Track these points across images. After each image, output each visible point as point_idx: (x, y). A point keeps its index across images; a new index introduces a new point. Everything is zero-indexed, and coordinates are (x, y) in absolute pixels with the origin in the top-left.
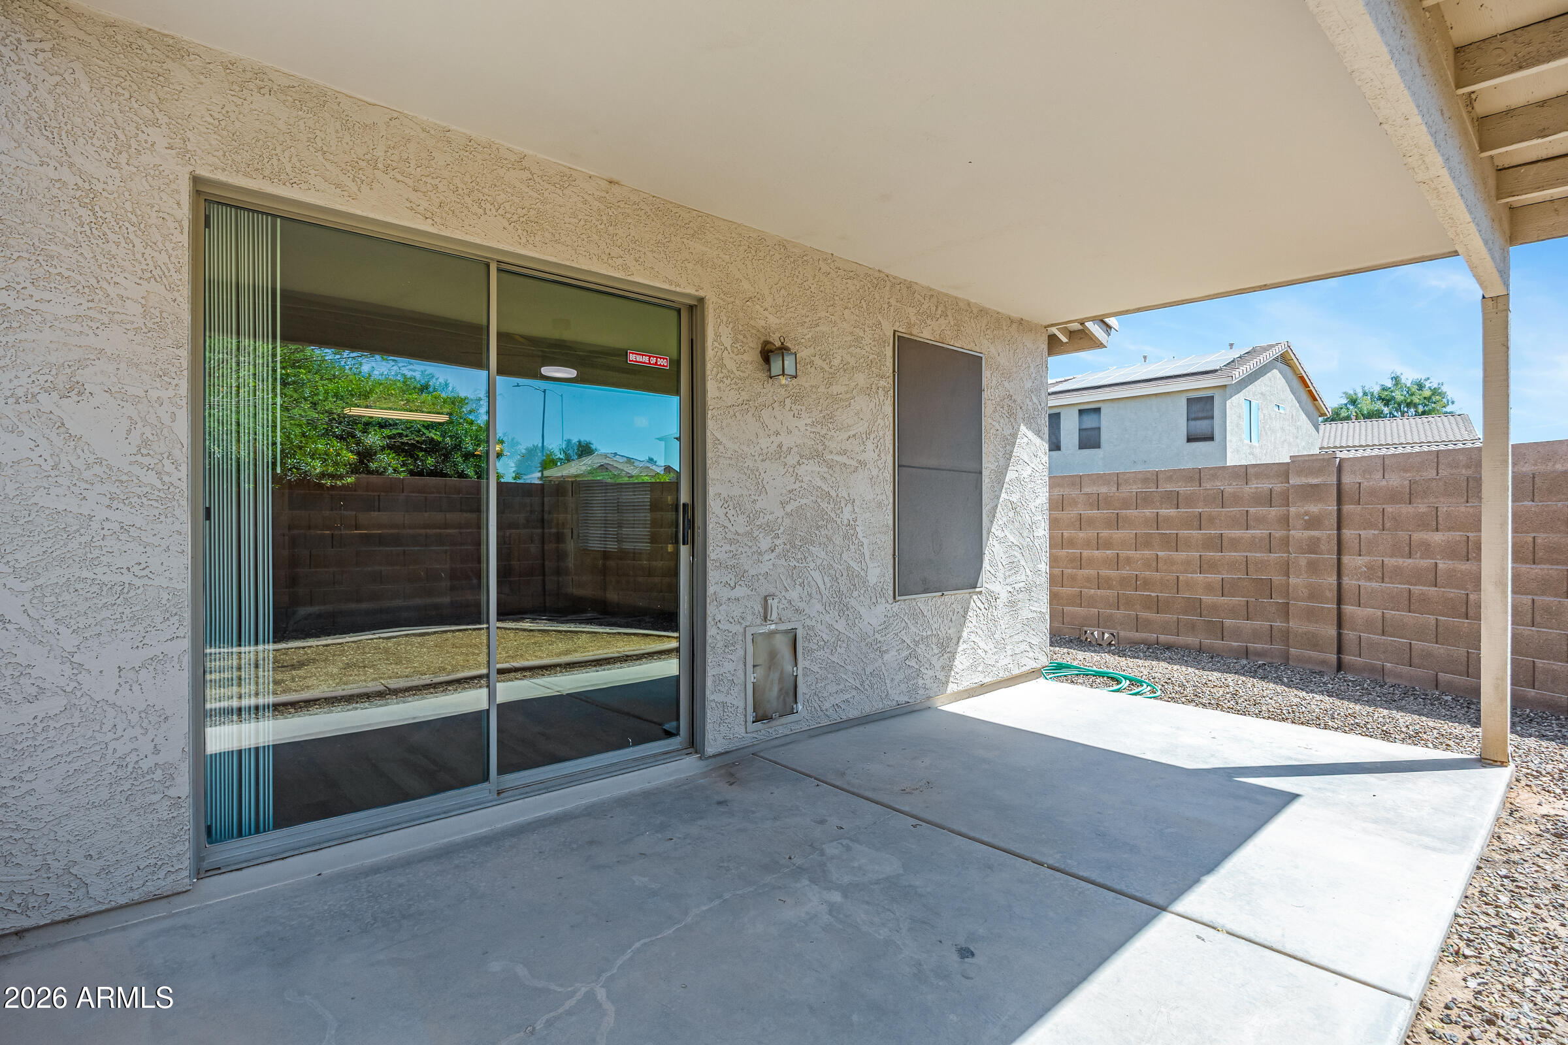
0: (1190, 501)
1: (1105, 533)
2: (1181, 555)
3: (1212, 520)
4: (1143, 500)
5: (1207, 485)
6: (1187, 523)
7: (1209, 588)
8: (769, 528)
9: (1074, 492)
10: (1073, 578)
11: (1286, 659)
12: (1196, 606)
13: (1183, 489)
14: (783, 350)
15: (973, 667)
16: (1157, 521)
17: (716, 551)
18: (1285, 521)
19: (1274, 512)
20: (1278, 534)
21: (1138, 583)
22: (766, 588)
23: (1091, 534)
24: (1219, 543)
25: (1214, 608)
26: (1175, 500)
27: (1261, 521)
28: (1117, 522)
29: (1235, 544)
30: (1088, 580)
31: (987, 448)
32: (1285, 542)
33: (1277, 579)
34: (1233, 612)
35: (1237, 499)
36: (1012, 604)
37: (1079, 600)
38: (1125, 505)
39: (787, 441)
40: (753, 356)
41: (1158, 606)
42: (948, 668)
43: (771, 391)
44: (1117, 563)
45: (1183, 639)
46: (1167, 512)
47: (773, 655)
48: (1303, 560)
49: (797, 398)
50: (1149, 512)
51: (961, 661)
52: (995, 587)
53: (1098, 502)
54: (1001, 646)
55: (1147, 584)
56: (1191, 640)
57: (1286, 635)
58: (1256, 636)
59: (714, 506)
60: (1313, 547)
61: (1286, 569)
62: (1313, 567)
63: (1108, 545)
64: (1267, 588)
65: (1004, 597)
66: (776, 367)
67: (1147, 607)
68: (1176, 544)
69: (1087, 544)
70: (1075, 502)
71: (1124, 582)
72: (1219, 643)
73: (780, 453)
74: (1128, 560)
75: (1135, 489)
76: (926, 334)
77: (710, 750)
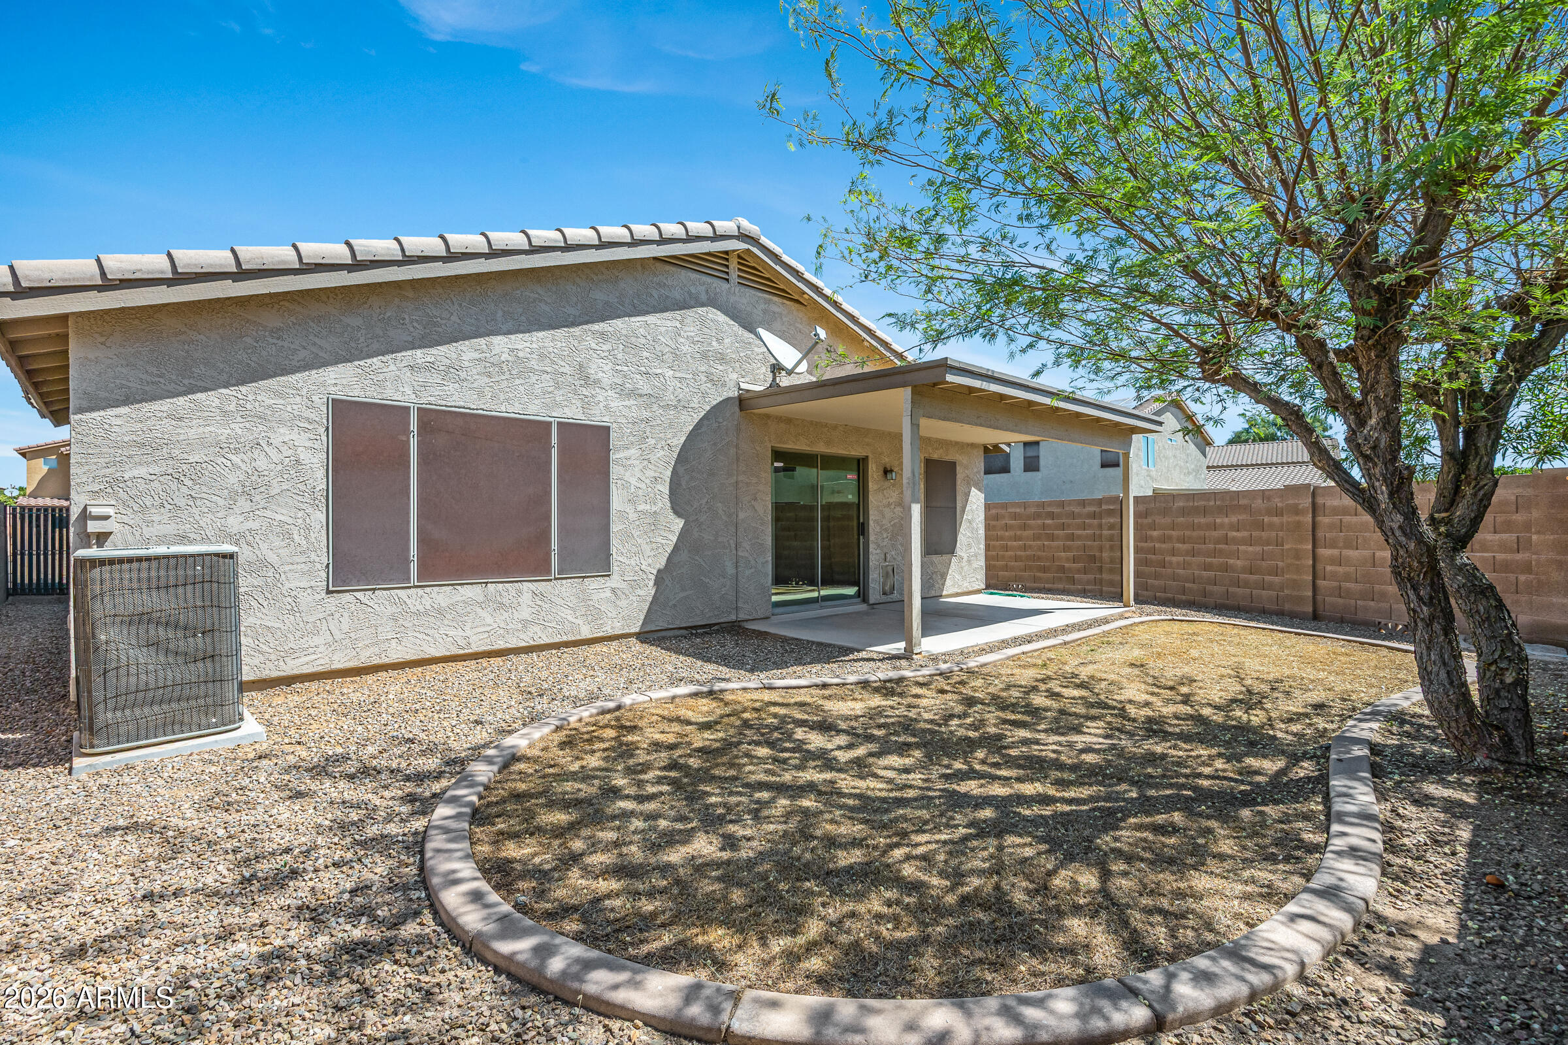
0: (1059, 516)
1: (1019, 533)
2: (1056, 543)
3: (1069, 526)
4: (1037, 516)
5: (1067, 508)
6: (1057, 528)
7: (1068, 560)
8: (886, 530)
9: (1003, 512)
10: (1003, 557)
11: (1101, 592)
12: (1062, 569)
13: (1056, 510)
14: (891, 471)
15: (953, 585)
16: (1044, 527)
17: (872, 538)
18: (1100, 526)
19: (1096, 522)
20: (1097, 532)
21: (1034, 558)
22: (885, 550)
23: (1011, 533)
24: (1072, 537)
25: (1070, 569)
26: (1052, 516)
27: (1090, 526)
28: (1025, 527)
29: (1079, 537)
30: (1010, 557)
31: (958, 498)
32: (1101, 536)
33: (1097, 554)
34: (1079, 571)
35: (1080, 515)
36: (969, 561)
37: (1006, 568)
38: (1029, 518)
39: (891, 500)
40: (882, 472)
41: (1044, 569)
42: (943, 585)
43: (887, 484)
44: (1025, 548)
45: (1056, 586)
46: (1049, 522)
47: (887, 573)
48: (1107, 544)
49: (894, 485)
50: (1040, 522)
51: (948, 582)
52: (962, 554)
53: (1015, 516)
54: (964, 578)
55: (1039, 558)
56: (1061, 586)
57: (1101, 580)
58: (1088, 582)
59: (871, 523)
60: (1111, 539)
61: (1101, 549)
62: (1112, 548)
63: (1020, 539)
64: (1093, 559)
65: (965, 558)
66: (889, 476)
67: (1039, 571)
68: (1052, 538)
69: (1010, 539)
70: (1003, 517)
71: (1029, 558)
72: (1072, 587)
73: (889, 505)
74: (1030, 546)
75: (1033, 510)
76: (935, 456)
77: (871, 602)
